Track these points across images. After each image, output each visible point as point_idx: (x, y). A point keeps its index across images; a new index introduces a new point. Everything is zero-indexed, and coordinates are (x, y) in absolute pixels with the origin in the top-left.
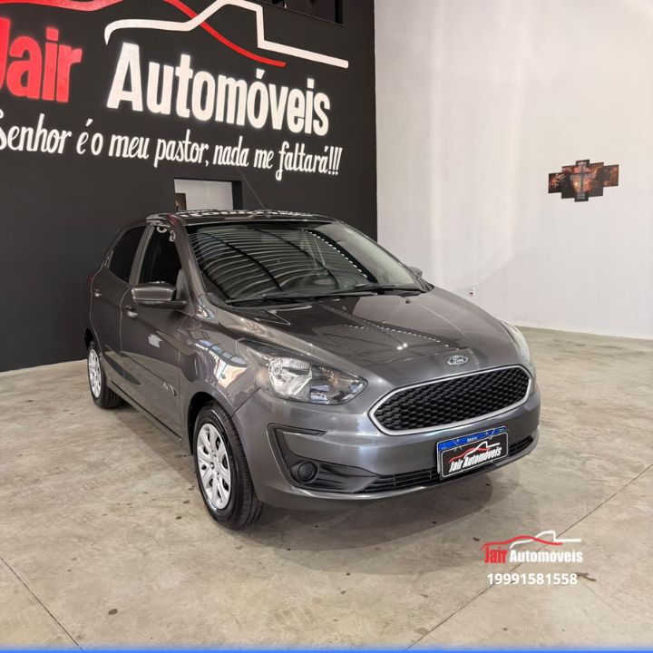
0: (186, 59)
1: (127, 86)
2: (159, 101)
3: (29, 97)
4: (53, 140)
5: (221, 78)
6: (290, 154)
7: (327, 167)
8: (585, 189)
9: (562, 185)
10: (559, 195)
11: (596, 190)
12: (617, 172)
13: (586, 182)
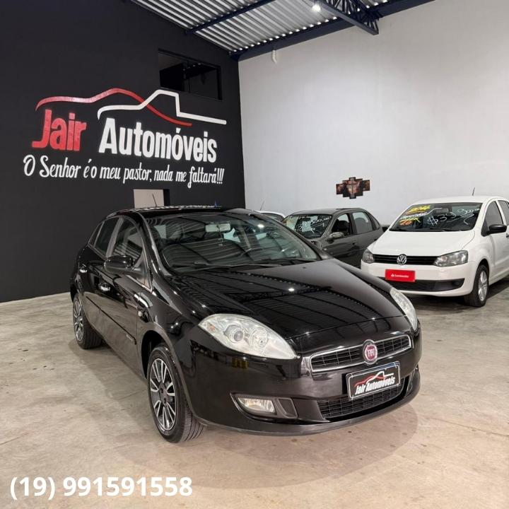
0: (139, 125)
1: (109, 141)
2: (125, 148)
3: (61, 149)
4: (72, 171)
5: (158, 134)
6: (195, 173)
7: (216, 179)
8: (355, 192)
9: (343, 190)
10: (342, 195)
11: (360, 193)
12: (369, 184)
13: (355, 189)
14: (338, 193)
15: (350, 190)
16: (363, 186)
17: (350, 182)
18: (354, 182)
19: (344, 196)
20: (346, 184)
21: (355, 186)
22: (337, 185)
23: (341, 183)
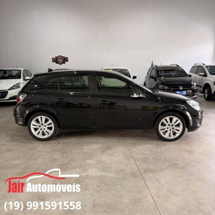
8: (61, 62)
9: (55, 60)
10: (55, 63)
11: (63, 62)
12: (68, 59)
13: (61, 60)
14: (53, 62)
15: (59, 61)
16: (65, 60)
17: (59, 58)
18: (61, 58)
19: (56, 63)
20: (57, 58)
21: (61, 59)
22: (53, 58)
23: (55, 57)
